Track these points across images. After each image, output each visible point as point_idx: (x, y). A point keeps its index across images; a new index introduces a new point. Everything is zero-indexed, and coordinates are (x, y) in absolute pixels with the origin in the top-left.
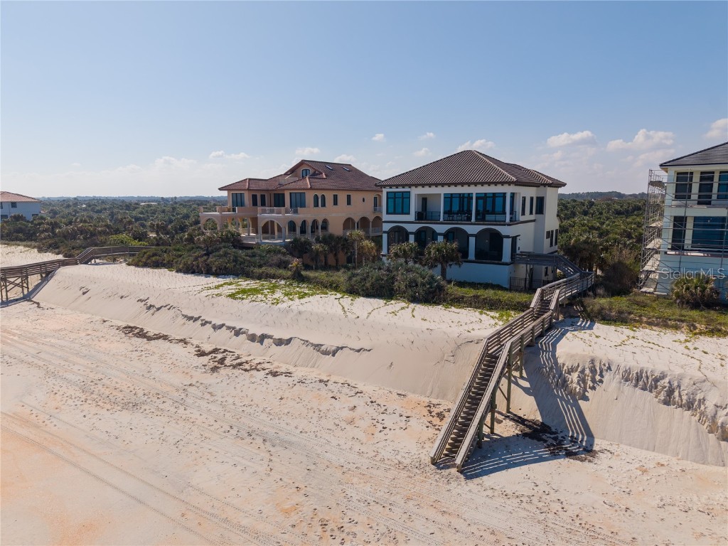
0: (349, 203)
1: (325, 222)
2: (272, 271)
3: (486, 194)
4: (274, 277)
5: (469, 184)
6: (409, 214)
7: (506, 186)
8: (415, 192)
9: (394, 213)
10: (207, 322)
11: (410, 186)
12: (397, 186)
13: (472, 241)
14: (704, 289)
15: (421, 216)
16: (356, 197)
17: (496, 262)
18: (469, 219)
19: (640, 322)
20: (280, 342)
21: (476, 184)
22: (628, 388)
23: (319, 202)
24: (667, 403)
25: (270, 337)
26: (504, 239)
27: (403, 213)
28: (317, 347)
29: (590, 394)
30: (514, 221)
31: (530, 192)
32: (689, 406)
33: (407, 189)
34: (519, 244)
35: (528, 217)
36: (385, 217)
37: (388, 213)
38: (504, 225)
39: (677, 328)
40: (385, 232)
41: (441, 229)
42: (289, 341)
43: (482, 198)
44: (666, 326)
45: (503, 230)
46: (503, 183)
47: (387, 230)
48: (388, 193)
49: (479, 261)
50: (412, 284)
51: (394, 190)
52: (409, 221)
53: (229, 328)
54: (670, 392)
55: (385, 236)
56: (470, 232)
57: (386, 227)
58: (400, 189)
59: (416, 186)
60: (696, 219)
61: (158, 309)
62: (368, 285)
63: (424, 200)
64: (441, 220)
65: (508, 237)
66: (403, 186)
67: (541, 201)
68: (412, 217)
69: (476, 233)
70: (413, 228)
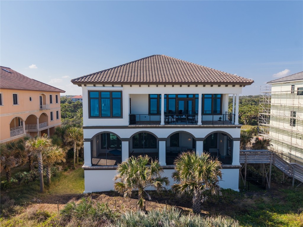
0: (15, 102)
3: (188, 95)
5: (196, 84)
6: (121, 116)
9: (101, 116)
11: (122, 84)
12: (104, 84)
15: (133, 120)
16: (22, 96)
18: (195, 122)
21: (205, 84)
26: (234, 142)
27: (112, 116)
33: (117, 88)
36: (87, 121)
37: (90, 117)
38: (235, 127)
40: (87, 140)
41: (162, 133)
47: (90, 137)
48: (90, 92)
51: (99, 88)
55: (87, 146)
56: (197, 136)
57: (88, 134)
58: (108, 88)
59: (131, 84)
64: (162, 123)
66: (113, 84)
68: (125, 121)
69: (204, 137)
70: (127, 133)
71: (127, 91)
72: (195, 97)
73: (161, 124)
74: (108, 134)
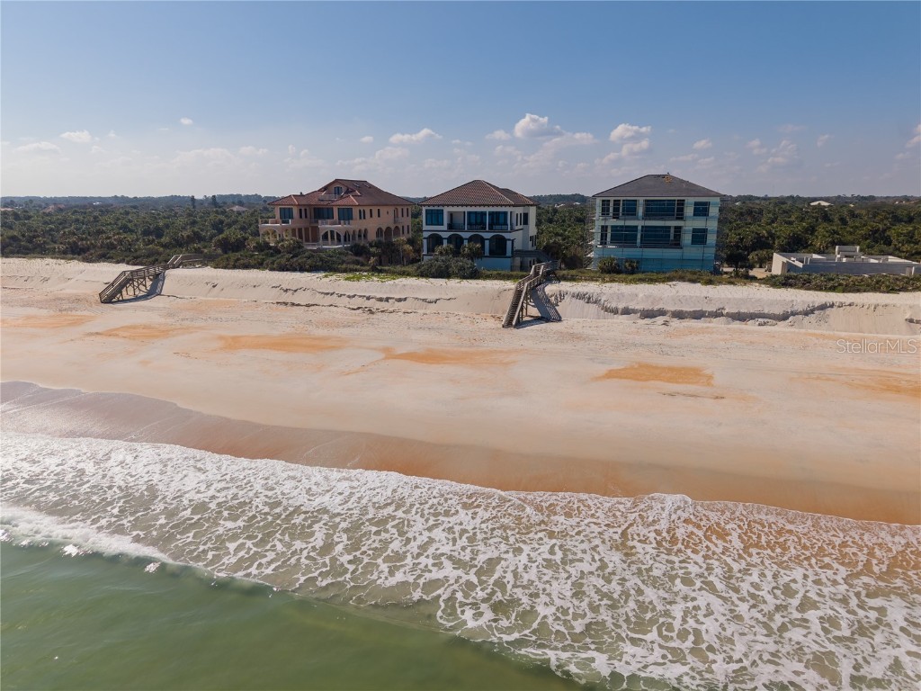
0: (379, 216)
1: (366, 230)
2: (351, 266)
4: (356, 270)
5: (484, 205)
6: (442, 225)
7: (508, 207)
9: (432, 224)
10: (341, 295)
11: (443, 206)
12: (434, 206)
13: (487, 243)
14: (612, 264)
15: (451, 227)
16: (383, 210)
17: (503, 256)
18: (485, 228)
19: (581, 280)
20: (400, 300)
21: (489, 206)
22: (574, 300)
23: (362, 215)
24: (588, 303)
25: (393, 298)
26: (507, 241)
27: (438, 225)
28: (424, 300)
29: (559, 304)
30: (512, 230)
31: (520, 210)
32: (595, 302)
33: (441, 208)
34: (515, 245)
35: (519, 227)
36: (425, 227)
37: (427, 224)
38: (507, 232)
39: (597, 281)
41: (466, 235)
42: (405, 299)
43: (491, 214)
44: (593, 280)
45: (506, 235)
46: (506, 206)
47: (426, 237)
48: (426, 210)
49: (492, 256)
50: (462, 269)
51: (431, 208)
52: (443, 230)
53: (360, 296)
54: (589, 298)
55: (425, 241)
56: (485, 237)
57: (426, 235)
58: (436, 208)
59: (448, 205)
60: (612, 227)
61: (296, 291)
62: (434, 270)
63: (451, 215)
64: (466, 229)
65: (509, 240)
66: (438, 205)
67: (526, 216)
68: (445, 227)
69: (489, 238)
70: (446, 235)
71: (446, 210)
72: (483, 214)
74: (436, 235)
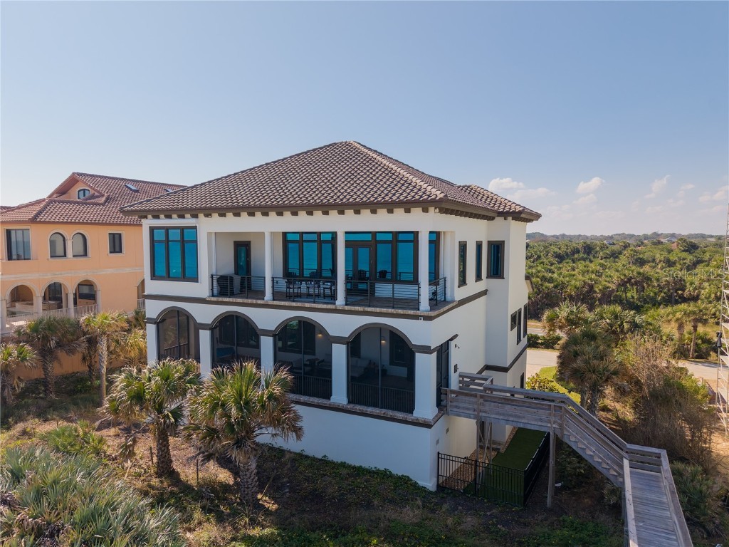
3: (374, 234)
5: (327, 209)
6: (195, 279)
8: (208, 228)
9: (168, 277)
11: (195, 212)
13: (339, 354)
15: (224, 287)
17: (400, 415)
18: (333, 297)
23: (68, 247)
26: (418, 355)
27: (184, 278)
30: (439, 303)
31: (475, 231)
33: (188, 221)
34: (455, 357)
35: (473, 287)
36: (149, 287)
37: (154, 277)
38: (416, 317)
40: (151, 321)
41: (267, 318)
45: (415, 331)
46: (408, 206)
47: (154, 316)
48: (152, 229)
49: (358, 408)
51: (163, 222)
52: (197, 297)
56: (332, 332)
57: (153, 309)
58: (175, 221)
59: (208, 212)
63: (243, 248)
64: (268, 296)
65: (426, 350)
67: (498, 248)
68: (202, 288)
69: (347, 335)
70: (206, 314)
73: (266, 298)
74: (178, 312)
